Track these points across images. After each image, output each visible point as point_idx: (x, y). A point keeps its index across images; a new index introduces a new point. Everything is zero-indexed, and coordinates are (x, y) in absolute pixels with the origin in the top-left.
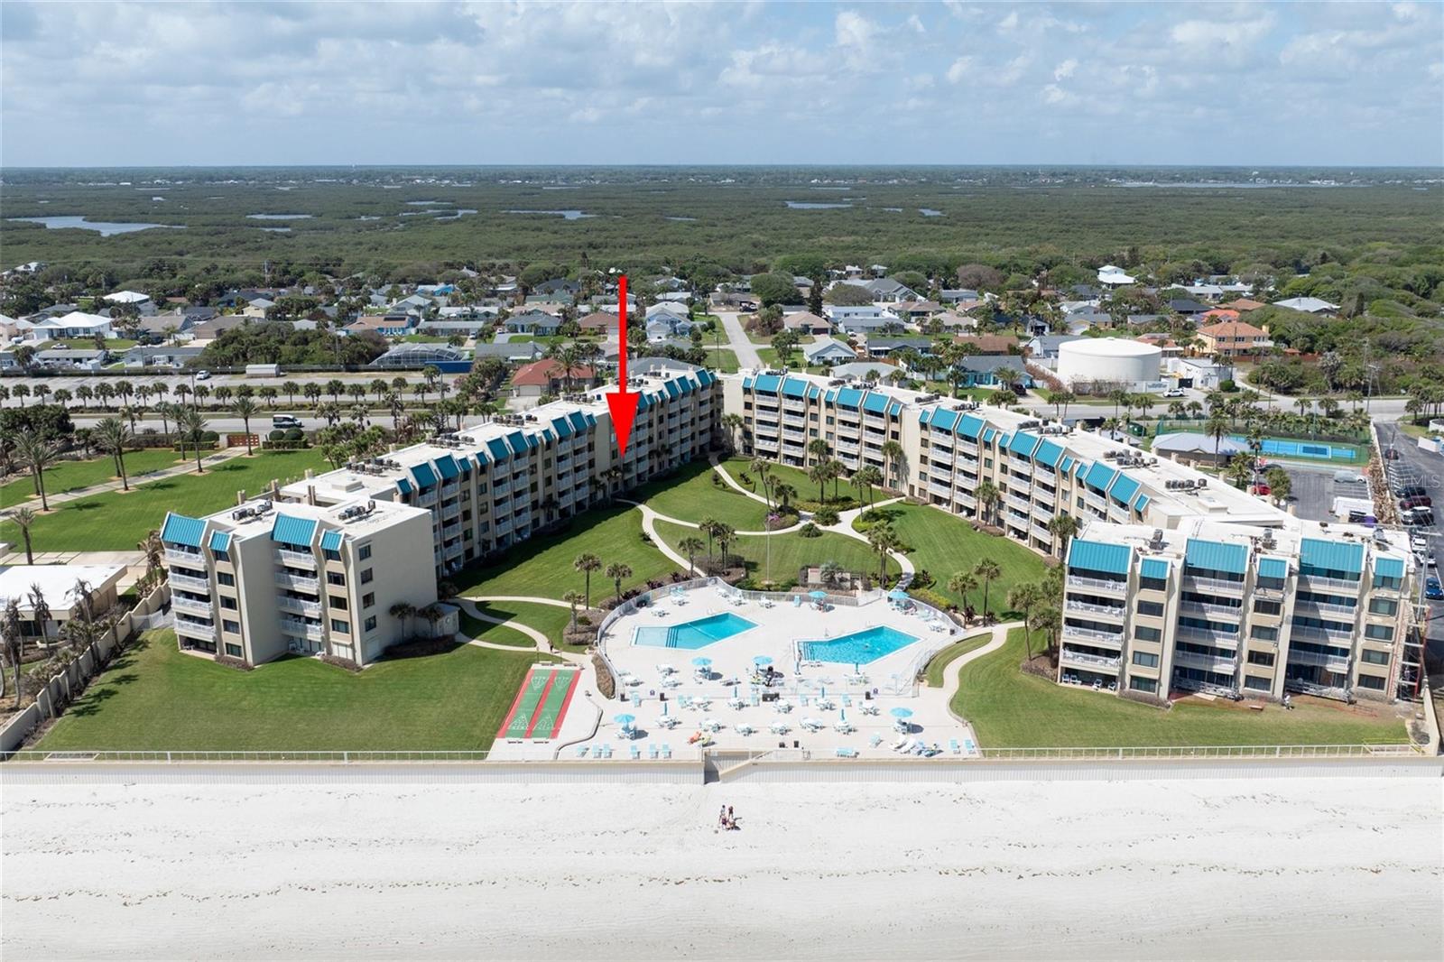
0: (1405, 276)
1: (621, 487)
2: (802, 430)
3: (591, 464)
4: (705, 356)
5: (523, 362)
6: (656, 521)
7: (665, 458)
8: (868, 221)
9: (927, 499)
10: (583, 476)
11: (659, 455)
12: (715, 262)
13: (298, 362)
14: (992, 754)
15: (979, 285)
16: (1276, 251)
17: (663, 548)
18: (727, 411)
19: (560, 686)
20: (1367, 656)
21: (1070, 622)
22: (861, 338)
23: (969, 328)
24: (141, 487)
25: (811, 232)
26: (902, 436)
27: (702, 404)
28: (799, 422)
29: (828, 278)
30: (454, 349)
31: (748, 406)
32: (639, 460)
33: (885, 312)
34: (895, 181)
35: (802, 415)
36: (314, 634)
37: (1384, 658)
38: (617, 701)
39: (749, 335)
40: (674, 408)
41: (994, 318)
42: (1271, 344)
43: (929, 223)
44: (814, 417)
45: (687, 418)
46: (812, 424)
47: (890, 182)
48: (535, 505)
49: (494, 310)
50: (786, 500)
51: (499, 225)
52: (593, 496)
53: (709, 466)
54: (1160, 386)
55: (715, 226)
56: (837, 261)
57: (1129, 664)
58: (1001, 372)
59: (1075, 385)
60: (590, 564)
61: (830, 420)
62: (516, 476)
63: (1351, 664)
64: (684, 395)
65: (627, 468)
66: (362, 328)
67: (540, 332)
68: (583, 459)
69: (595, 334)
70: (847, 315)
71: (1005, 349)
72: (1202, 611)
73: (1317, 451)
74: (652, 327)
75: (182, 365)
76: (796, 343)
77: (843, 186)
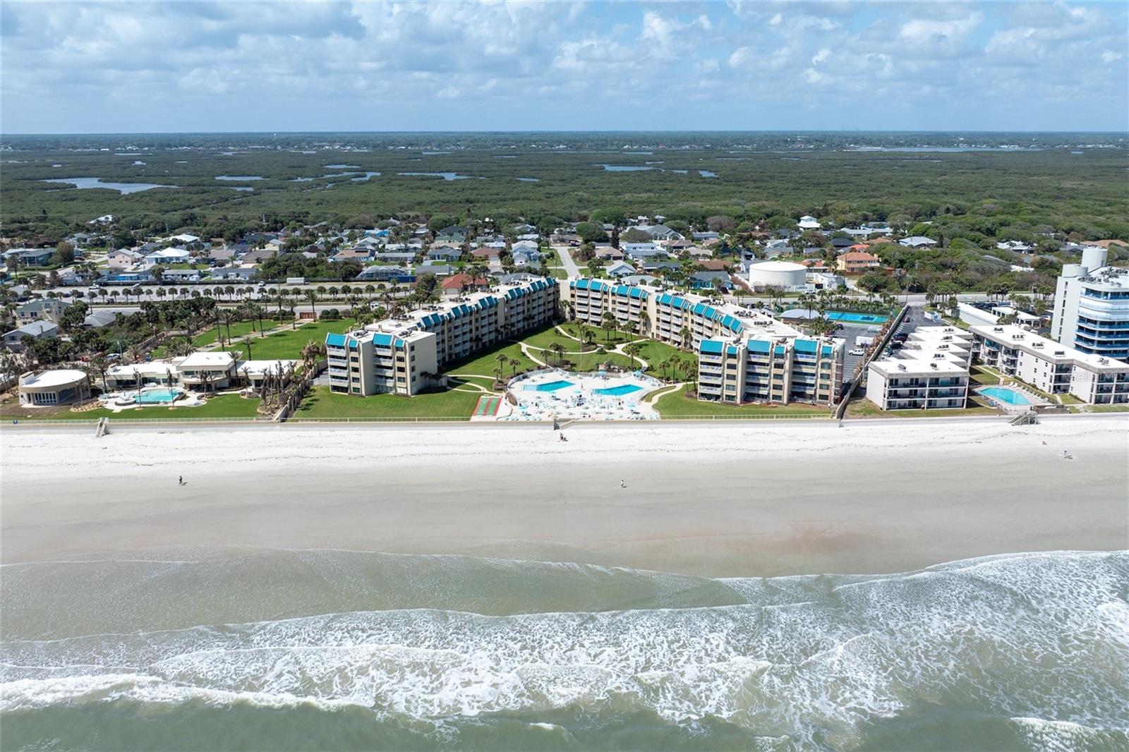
0: (987, 223)
1: (509, 335)
2: (600, 307)
3: (496, 322)
4: (549, 272)
5: (444, 276)
6: (527, 348)
7: (531, 321)
8: (661, 181)
9: (659, 339)
10: (493, 328)
11: (528, 320)
12: (553, 214)
13: (314, 276)
14: (665, 418)
15: (721, 229)
16: (920, 206)
17: (532, 358)
18: (562, 299)
19: (494, 402)
20: (821, 386)
21: (702, 374)
22: (641, 263)
23: (705, 256)
24: (269, 336)
25: (620, 190)
26: (648, 308)
27: (549, 295)
28: (598, 304)
29: (626, 224)
30: (403, 269)
31: (573, 296)
32: (518, 322)
33: (658, 246)
34: (687, 147)
35: (600, 300)
36: (390, 383)
37: (828, 387)
38: (518, 406)
39: (575, 261)
40: (535, 296)
41: (722, 249)
42: (878, 265)
43: (704, 182)
44: (606, 301)
45: (541, 301)
46: (605, 305)
47: (684, 147)
48: (471, 340)
49: (419, 246)
50: (590, 338)
51: (400, 185)
52: (497, 337)
53: (553, 326)
54: (804, 288)
55: (553, 185)
56: (633, 213)
57: (725, 390)
58: (714, 281)
59: (756, 288)
60: (503, 359)
61: (614, 302)
62: (463, 325)
63: (815, 390)
64: (540, 290)
65: (513, 325)
66: (343, 257)
67: (449, 259)
68: (492, 319)
69: (483, 260)
70: (635, 248)
71: (722, 268)
72: (754, 369)
73: (868, 318)
74: (517, 256)
75: (247, 279)
76: (602, 265)
77: (648, 151)
